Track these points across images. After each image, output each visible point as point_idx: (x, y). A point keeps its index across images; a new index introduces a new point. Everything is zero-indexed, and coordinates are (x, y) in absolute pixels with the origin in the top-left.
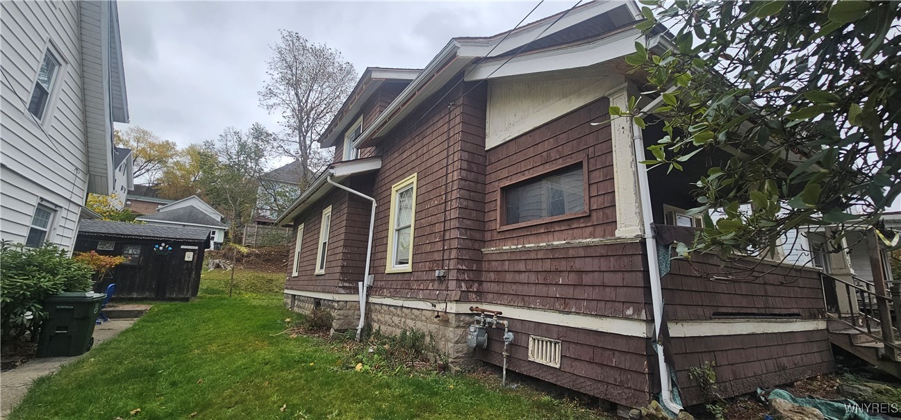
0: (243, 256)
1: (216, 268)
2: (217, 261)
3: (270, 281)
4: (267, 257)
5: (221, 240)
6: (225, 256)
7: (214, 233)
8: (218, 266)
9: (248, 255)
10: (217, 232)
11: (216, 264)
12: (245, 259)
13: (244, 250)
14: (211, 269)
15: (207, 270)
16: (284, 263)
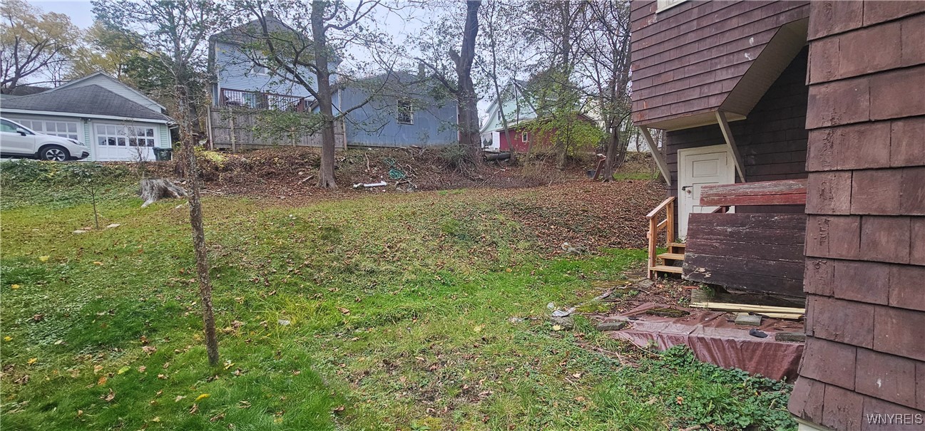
0: (217, 169)
1: (160, 198)
2: (160, 182)
3: (331, 233)
4: (266, 168)
5: (168, 144)
6: (178, 172)
7: (150, 133)
8: (164, 194)
9: (227, 168)
10: (155, 130)
11: (160, 189)
12: (221, 175)
13: (217, 158)
14: (150, 201)
15: (140, 203)
16: (302, 177)
